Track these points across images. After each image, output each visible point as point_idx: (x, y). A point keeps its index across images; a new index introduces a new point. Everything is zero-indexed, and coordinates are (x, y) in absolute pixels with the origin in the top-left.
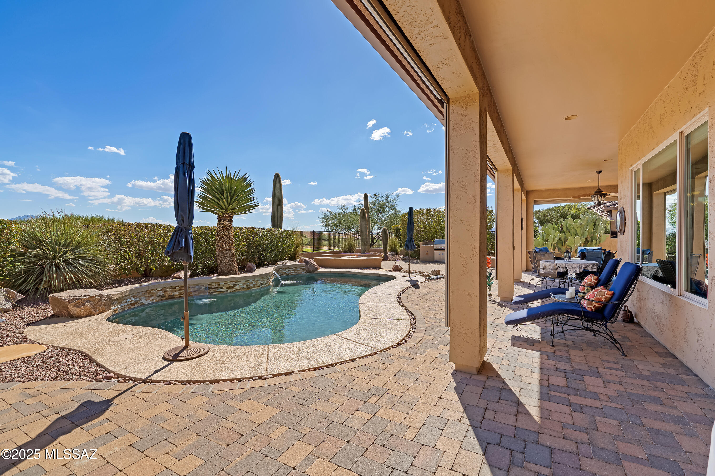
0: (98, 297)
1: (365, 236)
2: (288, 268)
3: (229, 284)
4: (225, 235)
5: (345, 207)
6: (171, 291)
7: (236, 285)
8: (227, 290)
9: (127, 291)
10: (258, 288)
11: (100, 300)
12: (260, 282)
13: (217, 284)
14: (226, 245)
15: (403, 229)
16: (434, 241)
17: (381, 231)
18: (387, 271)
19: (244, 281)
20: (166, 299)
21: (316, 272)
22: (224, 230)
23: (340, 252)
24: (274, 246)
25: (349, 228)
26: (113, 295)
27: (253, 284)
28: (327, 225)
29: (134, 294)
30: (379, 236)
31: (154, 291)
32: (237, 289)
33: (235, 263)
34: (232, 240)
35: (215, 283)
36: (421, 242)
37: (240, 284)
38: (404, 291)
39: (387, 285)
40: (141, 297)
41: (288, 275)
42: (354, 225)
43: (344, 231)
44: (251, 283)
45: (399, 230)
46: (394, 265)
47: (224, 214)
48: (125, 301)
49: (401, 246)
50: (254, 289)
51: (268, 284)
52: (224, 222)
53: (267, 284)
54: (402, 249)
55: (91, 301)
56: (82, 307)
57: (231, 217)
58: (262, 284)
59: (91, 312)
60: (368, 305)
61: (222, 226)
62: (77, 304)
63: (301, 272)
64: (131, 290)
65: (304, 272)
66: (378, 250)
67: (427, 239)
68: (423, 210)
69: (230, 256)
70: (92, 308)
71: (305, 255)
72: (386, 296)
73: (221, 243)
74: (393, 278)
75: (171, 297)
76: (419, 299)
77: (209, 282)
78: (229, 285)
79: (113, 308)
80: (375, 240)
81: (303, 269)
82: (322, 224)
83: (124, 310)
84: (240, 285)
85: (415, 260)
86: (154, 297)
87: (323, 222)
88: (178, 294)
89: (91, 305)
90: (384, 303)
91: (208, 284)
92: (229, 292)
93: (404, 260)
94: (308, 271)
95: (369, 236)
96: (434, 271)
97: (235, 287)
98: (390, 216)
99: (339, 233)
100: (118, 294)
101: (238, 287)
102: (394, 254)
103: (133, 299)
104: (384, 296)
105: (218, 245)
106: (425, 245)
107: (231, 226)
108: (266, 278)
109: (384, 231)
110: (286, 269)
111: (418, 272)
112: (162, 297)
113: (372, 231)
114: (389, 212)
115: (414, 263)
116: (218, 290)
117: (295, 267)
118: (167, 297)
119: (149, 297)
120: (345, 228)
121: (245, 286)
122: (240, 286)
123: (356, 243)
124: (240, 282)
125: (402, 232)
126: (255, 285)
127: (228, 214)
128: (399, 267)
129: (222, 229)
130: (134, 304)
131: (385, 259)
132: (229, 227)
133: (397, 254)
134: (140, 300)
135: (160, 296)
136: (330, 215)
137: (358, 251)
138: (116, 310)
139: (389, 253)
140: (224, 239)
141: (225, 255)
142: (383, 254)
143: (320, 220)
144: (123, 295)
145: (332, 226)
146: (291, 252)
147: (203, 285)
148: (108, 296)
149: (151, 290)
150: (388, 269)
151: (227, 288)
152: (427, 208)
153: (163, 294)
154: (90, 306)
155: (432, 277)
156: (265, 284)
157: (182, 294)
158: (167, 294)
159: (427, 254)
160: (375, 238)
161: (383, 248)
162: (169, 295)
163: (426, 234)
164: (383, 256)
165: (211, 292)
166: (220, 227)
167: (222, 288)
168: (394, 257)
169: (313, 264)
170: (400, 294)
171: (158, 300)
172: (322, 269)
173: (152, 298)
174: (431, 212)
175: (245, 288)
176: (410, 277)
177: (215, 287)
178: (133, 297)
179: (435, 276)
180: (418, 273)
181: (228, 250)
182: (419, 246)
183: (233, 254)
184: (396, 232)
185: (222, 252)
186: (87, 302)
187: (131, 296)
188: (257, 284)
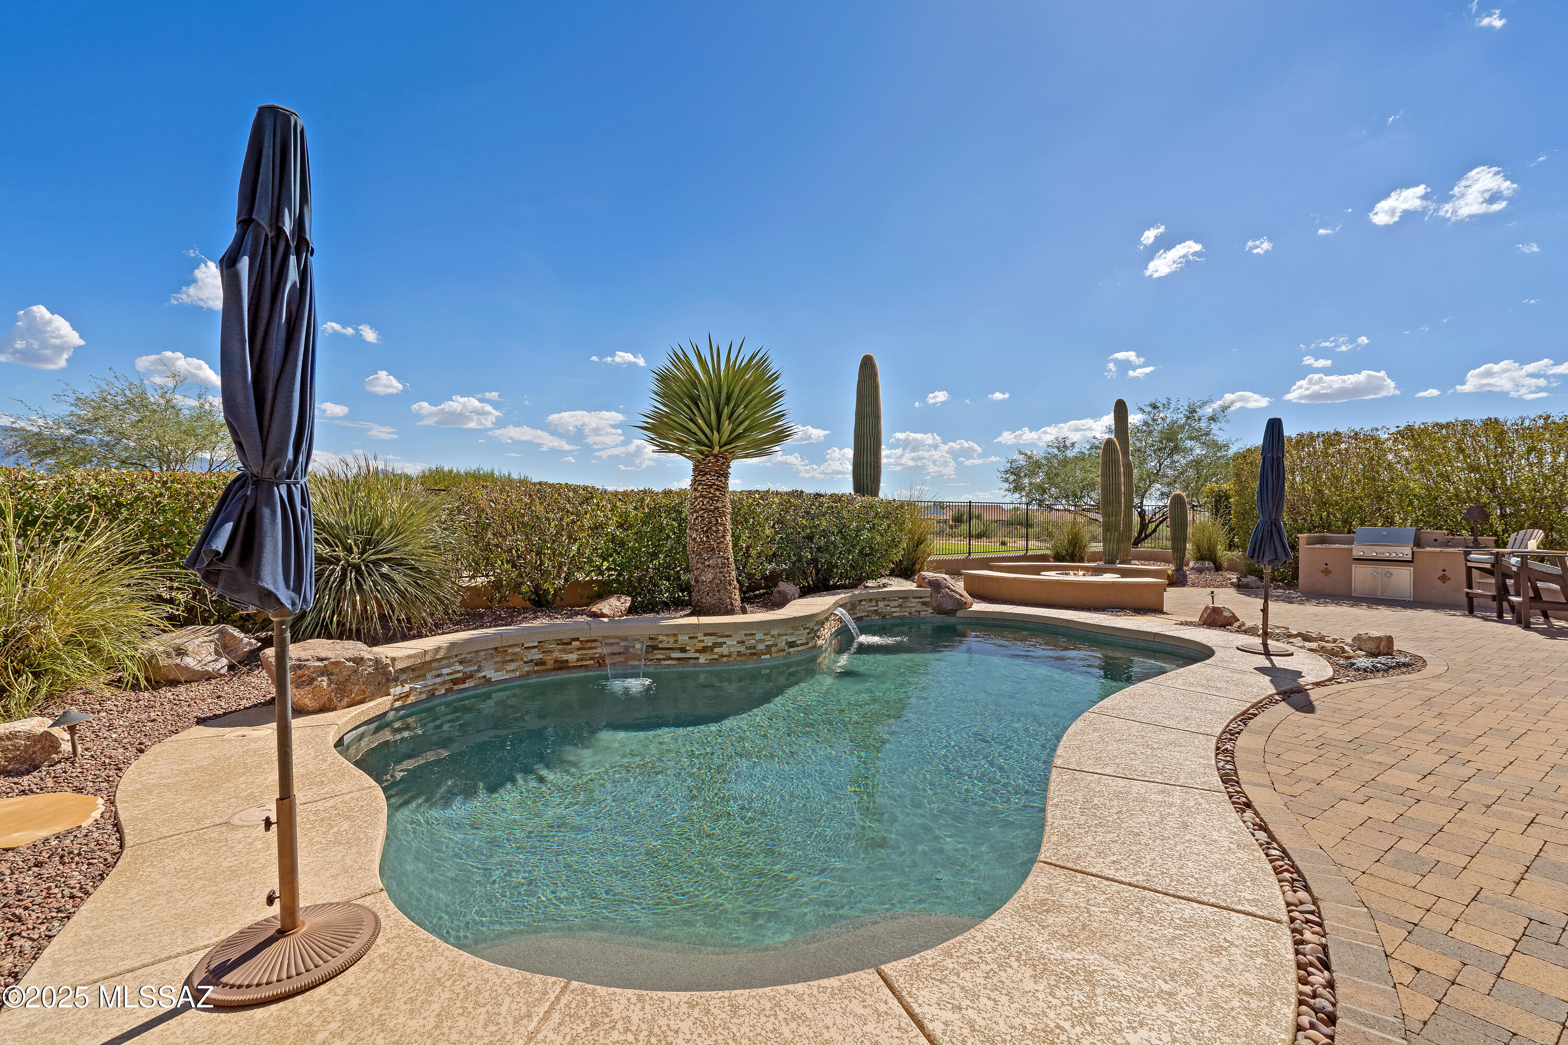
0: (351, 664)
1: (1118, 514)
2: (884, 599)
3: (702, 641)
4: (708, 511)
5: (1068, 443)
6: (559, 651)
7: (720, 645)
8: (697, 655)
9: (439, 648)
10: (781, 654)
11: (356, 671)
12: (785, 637)
13: (672, 640)
14: (708, 537)
15: (1240, 496)
16: (1349, 532)
17: (1167, 502)
18: (1182, 624)
19: (740, 636)
20: (547, 670)
21: (959, 614)
22: (704, 497)
23: (1043, 558)
24: (850, 540)
25: (1075, 496)
26: (393, 660)
27: (767, 643)
28: (1018, 488)
29: (463, 656)
30: (1163, 515)
31: (517, 650)
32: (723, 656)
33: (730, 584)
34: (724, 525)
35: (667, 635)
36: (1303, 537)
37: (729, 642)
38: (1245, 717)
39: (1179, 683)
40: (483, 663)
41: (884, 617)
42: (1091, 486)
43: (1064, 502)
44: (761, 641)
45: (1227, 499)
46: (1207, 608)
47: (707, 456)
48: (434, 673)
49: (1231, 546)
50: (768, 656)
51: (810, 645)
52: (704, 478)
53: (807, 643)
54: (1236, 554)
55: (332, 674)
56: (307, 688)
57: (723, 464)
58: (791, 645)
59: (330, 700)
60: (1090, 777)
61: (700, 488)
62: (299, 678)
63: (919, 612)
64: (453, 645)
65: (928, 612)
66: (1157, 554)
67: (1326, 526)
68: (1312, 438)
69: (717, 565)
70: (332, 691)
71: (939, 566)
72: (1172, 737)
73: (697, 531)
74: (1203, 653)
75: (560, 665)
76: (1322, 773)
77: (653, 632)
78: (702, 644)
79: (397, 690)
80: (1152, 526)
81: (924, 604)
82: (1006, 485)
83: (432, 695)
84: (731, 645)
85: (1279, 587)
86: (517, 664)
87: (1006, 480)
88: (578, 660)
89: (330, 682)
90: (1159, 778)
91: (651, 638)
92: (702, 660)
93: (1241, 587)
94: (940, 611)
95: (1129, 515)
96: (1365, 637)
97: (716, 650)
98: (1197, 464)
99: (1050, 508)
100: (409, 657)
101: (724, 650)
102: (1208, 569)
103: (459, 668)
104: (1164, 736)
105: (691, 536)
106: (1318, 546)
107: (723, 488)
108: (805, 629)
109: (1178, 502)
110: (877, 602)
111: (1299, 635)
112: (537, 664)
113: (1142, 503)
114: (1191, 450)
115: (1278, 599)
116: (674, 655)
117: (904, 596)
118: (550, 664)
119: (504, 662)
120: (1067, 497)
121: (743, 649)
122: (729, 646)
123: (1087, 533)
124: (730, 636)
125: (1236, 506)
126: (772, 646)
127: (716, 456)
128: (1226, 614)
129: (701, 496)
130: (463, 680)
131: (1178, 580)
132: (718, 490)
133: (1218, 568)
134: (479, 671)
135: (531, 661)
136: (1024, 463)
137: (1094, 557)
138: (407, 696)
139: (1191, 564)
140: (703, 520)
141: (707, 563)
142: (1170, 568)
143: (1000, 475)
144: (428, 658)
145: (1031, 490)
146: (897, 555)
147: (638, 640)
148: (377, 661)
149: (510, 646)
150: (1186, 614)
151: (697, 651)
152: (1325, 431)
153: (541, 656)
154: (329, 685)
155: (1363, 662)
156: (802, 644)
157: (586, 660)
158: (549, 658)
159: (1326, 572)
160: (1150, 522)
161: (1173, 548)
162: (556, 661)
163: (1320, 510)
164: (1170, 572)
165: (657, 659)
166: (696, 490)
167: (683, 650)
168: (1208, 576)
169: (952, 590)
170: (1230, 734)
171: (528, 673)
172: (979, 607)
173: (512, 666)
174: (1340, 442)
175: (744, 655)
176: (1267, 653)
177: (667, 646)
178: (461, 663)
179: (1375, 655)
180: (1298, 641)
181: (714, 549)
182: (1294, 547)
183: (728, 559)
184: (1216, 506)
185: (700, 554)
186: (322, 675)
187: (455, 660)
188: (776, 645)
